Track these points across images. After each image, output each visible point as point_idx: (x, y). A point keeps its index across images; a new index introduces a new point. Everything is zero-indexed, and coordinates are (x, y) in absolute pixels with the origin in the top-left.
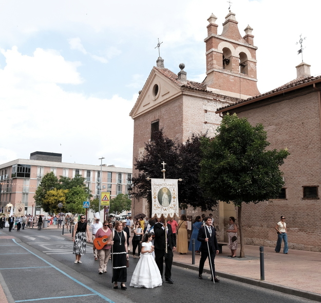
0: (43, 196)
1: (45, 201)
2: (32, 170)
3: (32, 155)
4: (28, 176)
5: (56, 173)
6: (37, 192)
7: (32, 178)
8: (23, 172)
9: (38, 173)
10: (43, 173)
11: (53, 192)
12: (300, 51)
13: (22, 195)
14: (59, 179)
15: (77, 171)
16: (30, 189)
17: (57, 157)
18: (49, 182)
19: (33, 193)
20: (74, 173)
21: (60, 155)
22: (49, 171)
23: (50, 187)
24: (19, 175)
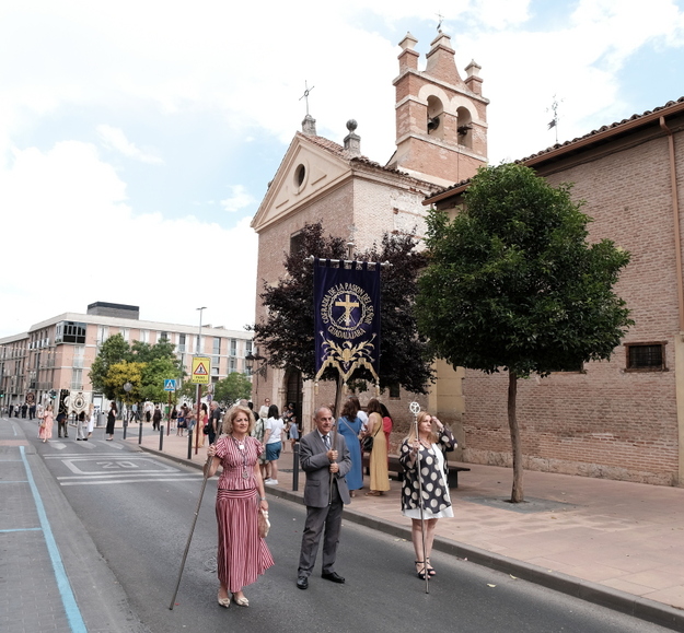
0: (104, 373)
1: (107, 381)
2: (89, 331)
3: (90, 307)
4: (82, 340)
5: (127, 337)
6: (94, 366)
7: (87, 344)
8: (74, 334)
9: (97, 338)
10: (107, 336)
11: (121, 366)
12: (553, 124)
13: (70, 372)
14: (132, 344)
15: (164, 334)
16: (84, 363)
17: (132, 311)
18: (114, 350)
19: (88, 369)
20: (159, 336)
21: (137, 309)
22: (115, 333)
23: (116, 358)
24: (67, 339)
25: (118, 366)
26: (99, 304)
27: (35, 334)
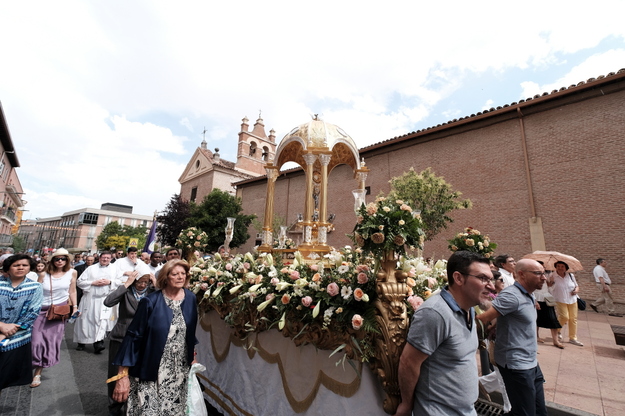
0: (104, 241)
1: (105, 245)
2: (99, 218)
3: (103, 205)
4: (95, 223)
5: (121, 223)
6: (99, 237)
7: (98, 225)
8: (91, 219)
9: (104, 222)
10: (111, 220)
11: (115, 238)
13: (86, 239)
14: (123, 227)
15: (145, 221)
16: (94, 235)
17: (129, 209)
18: (112, 229)
19: (96, 238)
21: (131, 208)
22: (114, 220)
23: (112, 233)
24: (85, 222)
25: (113, 238)
26: (108, 204)
27: (66, 218)
